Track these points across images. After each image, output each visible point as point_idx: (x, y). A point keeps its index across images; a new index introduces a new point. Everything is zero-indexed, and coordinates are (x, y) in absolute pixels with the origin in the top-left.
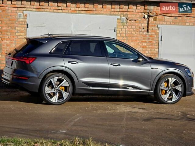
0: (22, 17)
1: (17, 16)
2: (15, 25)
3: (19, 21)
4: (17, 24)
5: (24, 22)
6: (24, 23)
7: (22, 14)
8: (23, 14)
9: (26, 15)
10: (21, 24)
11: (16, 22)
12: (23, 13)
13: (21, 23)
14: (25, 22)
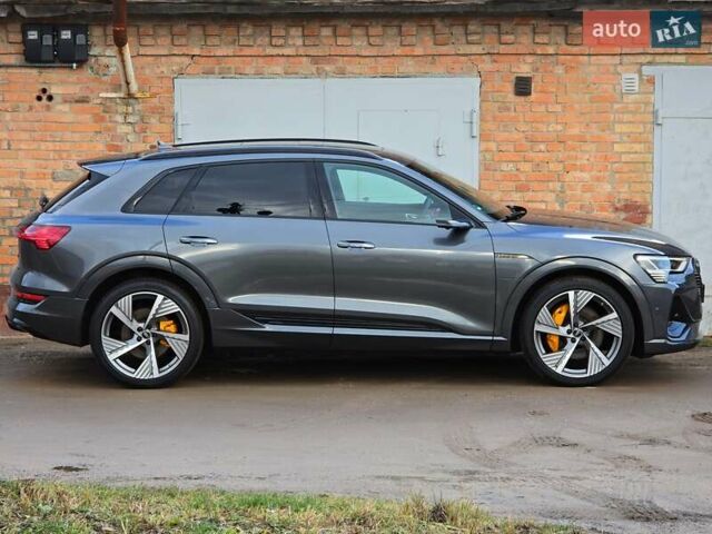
0: (636, 88)
1: (619, 84)
2: (612, 116)
3: (625, 100)
4: (617, 111)
5: (643, 106)
6: (642, 110)
7: (636, 76)
8: (641, 75)
9: (651, 81)
10: (631, 112)
11: (616, 106)
12: (640, 72)
13: (632, 107)
14: (647, 104)
